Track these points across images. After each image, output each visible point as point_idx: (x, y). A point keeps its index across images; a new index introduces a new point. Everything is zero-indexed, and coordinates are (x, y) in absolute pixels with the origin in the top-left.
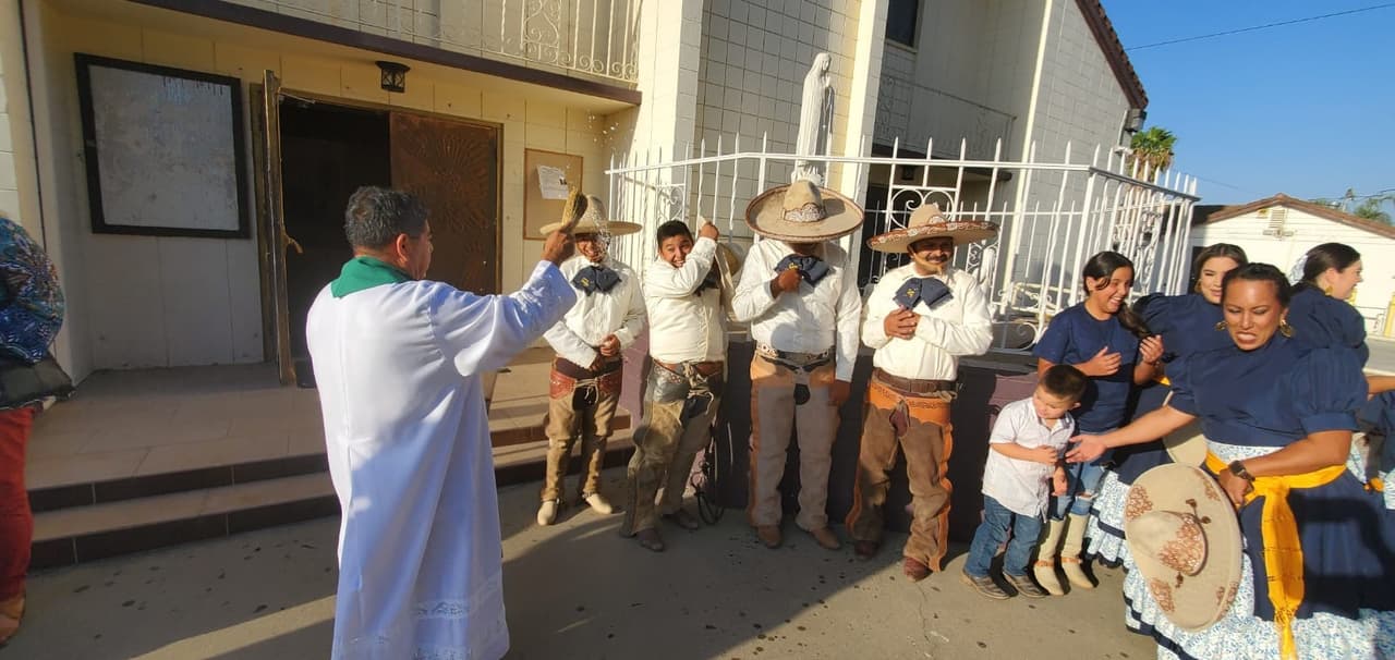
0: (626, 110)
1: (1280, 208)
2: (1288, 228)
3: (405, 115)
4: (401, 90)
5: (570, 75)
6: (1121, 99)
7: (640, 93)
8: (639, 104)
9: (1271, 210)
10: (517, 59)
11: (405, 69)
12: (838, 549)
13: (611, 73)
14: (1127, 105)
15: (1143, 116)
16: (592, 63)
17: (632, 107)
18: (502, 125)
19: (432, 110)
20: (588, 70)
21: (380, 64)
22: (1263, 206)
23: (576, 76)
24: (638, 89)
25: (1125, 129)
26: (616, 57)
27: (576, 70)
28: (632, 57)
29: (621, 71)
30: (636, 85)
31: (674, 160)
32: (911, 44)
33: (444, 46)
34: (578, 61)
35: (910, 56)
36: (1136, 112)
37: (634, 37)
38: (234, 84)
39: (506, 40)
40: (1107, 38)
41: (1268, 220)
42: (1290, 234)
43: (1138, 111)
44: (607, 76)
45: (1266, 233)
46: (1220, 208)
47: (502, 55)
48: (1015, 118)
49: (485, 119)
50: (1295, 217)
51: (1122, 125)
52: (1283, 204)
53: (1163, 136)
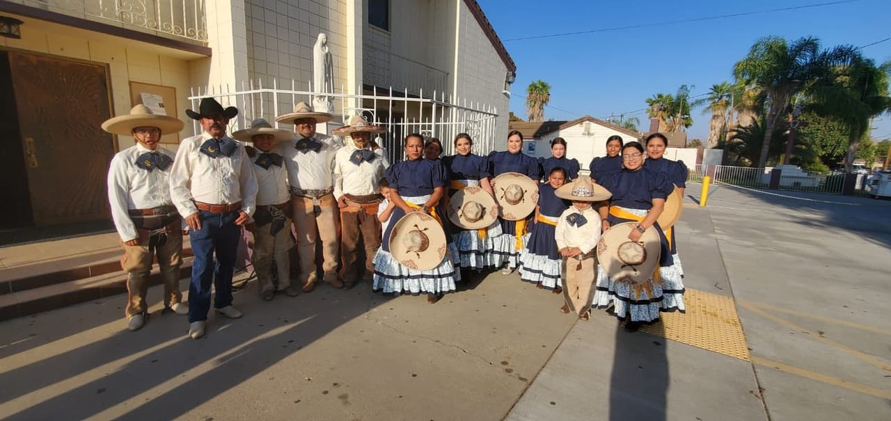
0: (201, 59)
1: (587, 122)
2: (591, 132)
3: (22, 55)
4: (18, 37)
5: (158, 35)
6: (503, 67)
7: (210, 49)
8: (210, 56)
9: (584, 123)
10: (117, 23)
11: (19, 22)
12: (343, 287)
13: (188, 35)
14: (506, 69)
15: (514, 75)
16: (173, 27)
17: (206, 58)
18: (108, 65)
19: (47, 52)
20: (172, 32)
22: (581, 121)
23: (162, 36)
24: (209, 46)
25: (506, 81)
26: (191, 24)
27: (161, 32)
28: (202, 26)
29: (195, 34)
30: (207, 43)
31: (236, 91)
32: (387, 30)
33: (51, 9)
34: (162, 26)
35: (386, 36)
37: (202, 13)
39: (104, 8)
40: (491, 34)
41: (584, 128)
42: (593, 135)
43: (511, 73)
44: (185, 36)
45: (583, 134)
46: (565, 122)
47: (101, 18)
48: (448, 74)
49: (93, 59)
50: (594, 126)
51: (505, 79)
52: (589, 120)
53: (544, 86)
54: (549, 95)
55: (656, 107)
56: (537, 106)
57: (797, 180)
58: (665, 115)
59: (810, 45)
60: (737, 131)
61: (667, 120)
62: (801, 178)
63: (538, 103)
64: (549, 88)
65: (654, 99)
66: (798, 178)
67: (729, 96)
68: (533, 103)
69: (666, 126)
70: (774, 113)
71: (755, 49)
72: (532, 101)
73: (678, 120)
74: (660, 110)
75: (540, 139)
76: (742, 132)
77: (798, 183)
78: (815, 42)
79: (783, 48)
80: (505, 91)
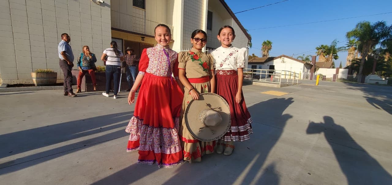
1: (283, 57)
2: (285, 61)
4: (144, 40)
7: (174, 40)
8: (174, 42)
9: (282, 58)
14: (248, 39)
21: (142, 37)
22: (280, 57)
32: (211, 30)
35: (211, 32)
36: (249, 41)
38: (122, 40)
41: (282, 60)
42: (285, 62)
45: (281, 62)
50: (286, 59)
51: (247, 43)
52: (284, 56)
53: (269, 43)
54: (271, 46)
55: (320, 51)
56: (266, 51)
57: (377, 81)
58: (324, 54)
59: (381, 24)
60: (356, 61)
61: (326, 56)
62: (379, 80)
63: (267, 50)
64: (271, 43)
65: (319, 47)
66: (378, 80)
67: (356, 45)
68: (264, 50)
69: (325, 59)
70: (365, 53)
71: (357, 26)
72: (264, 49)
73: (330, 56)
74: (323, 52)
75: (264, 64)
76: (358, 61)
77: (378, 82)
78: (384, 23)
79: (369, 26)
80: (247, 47)
